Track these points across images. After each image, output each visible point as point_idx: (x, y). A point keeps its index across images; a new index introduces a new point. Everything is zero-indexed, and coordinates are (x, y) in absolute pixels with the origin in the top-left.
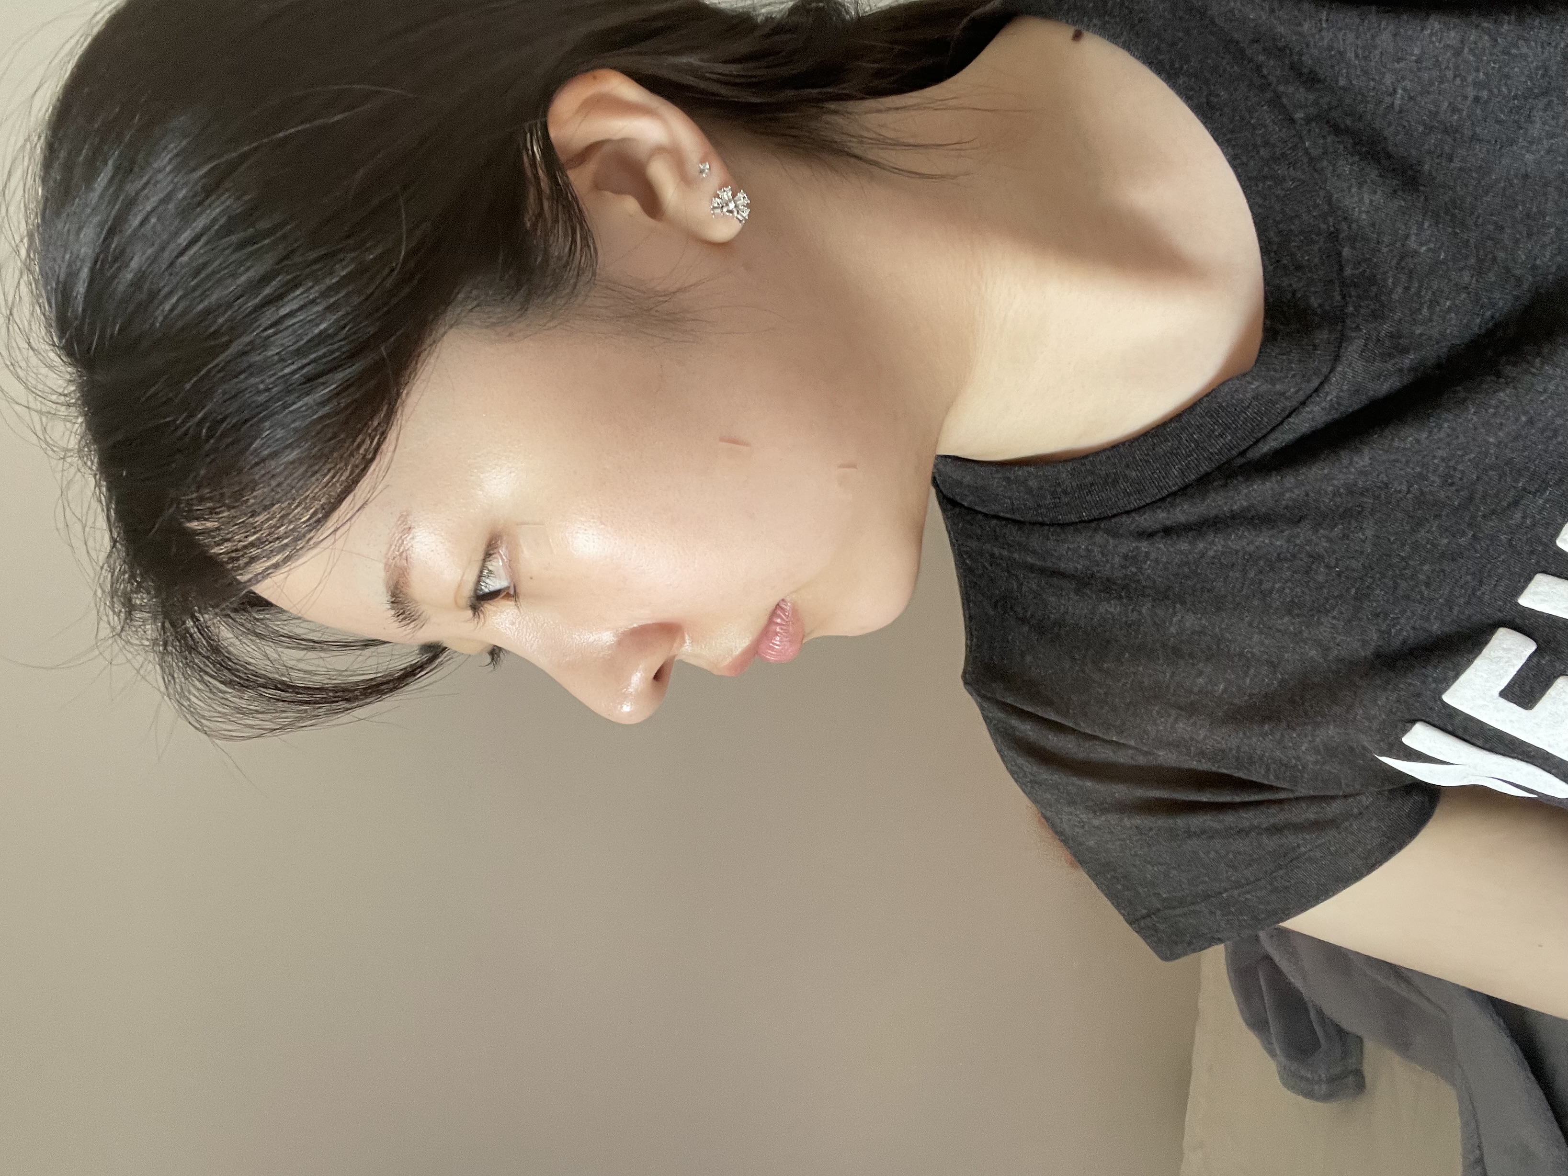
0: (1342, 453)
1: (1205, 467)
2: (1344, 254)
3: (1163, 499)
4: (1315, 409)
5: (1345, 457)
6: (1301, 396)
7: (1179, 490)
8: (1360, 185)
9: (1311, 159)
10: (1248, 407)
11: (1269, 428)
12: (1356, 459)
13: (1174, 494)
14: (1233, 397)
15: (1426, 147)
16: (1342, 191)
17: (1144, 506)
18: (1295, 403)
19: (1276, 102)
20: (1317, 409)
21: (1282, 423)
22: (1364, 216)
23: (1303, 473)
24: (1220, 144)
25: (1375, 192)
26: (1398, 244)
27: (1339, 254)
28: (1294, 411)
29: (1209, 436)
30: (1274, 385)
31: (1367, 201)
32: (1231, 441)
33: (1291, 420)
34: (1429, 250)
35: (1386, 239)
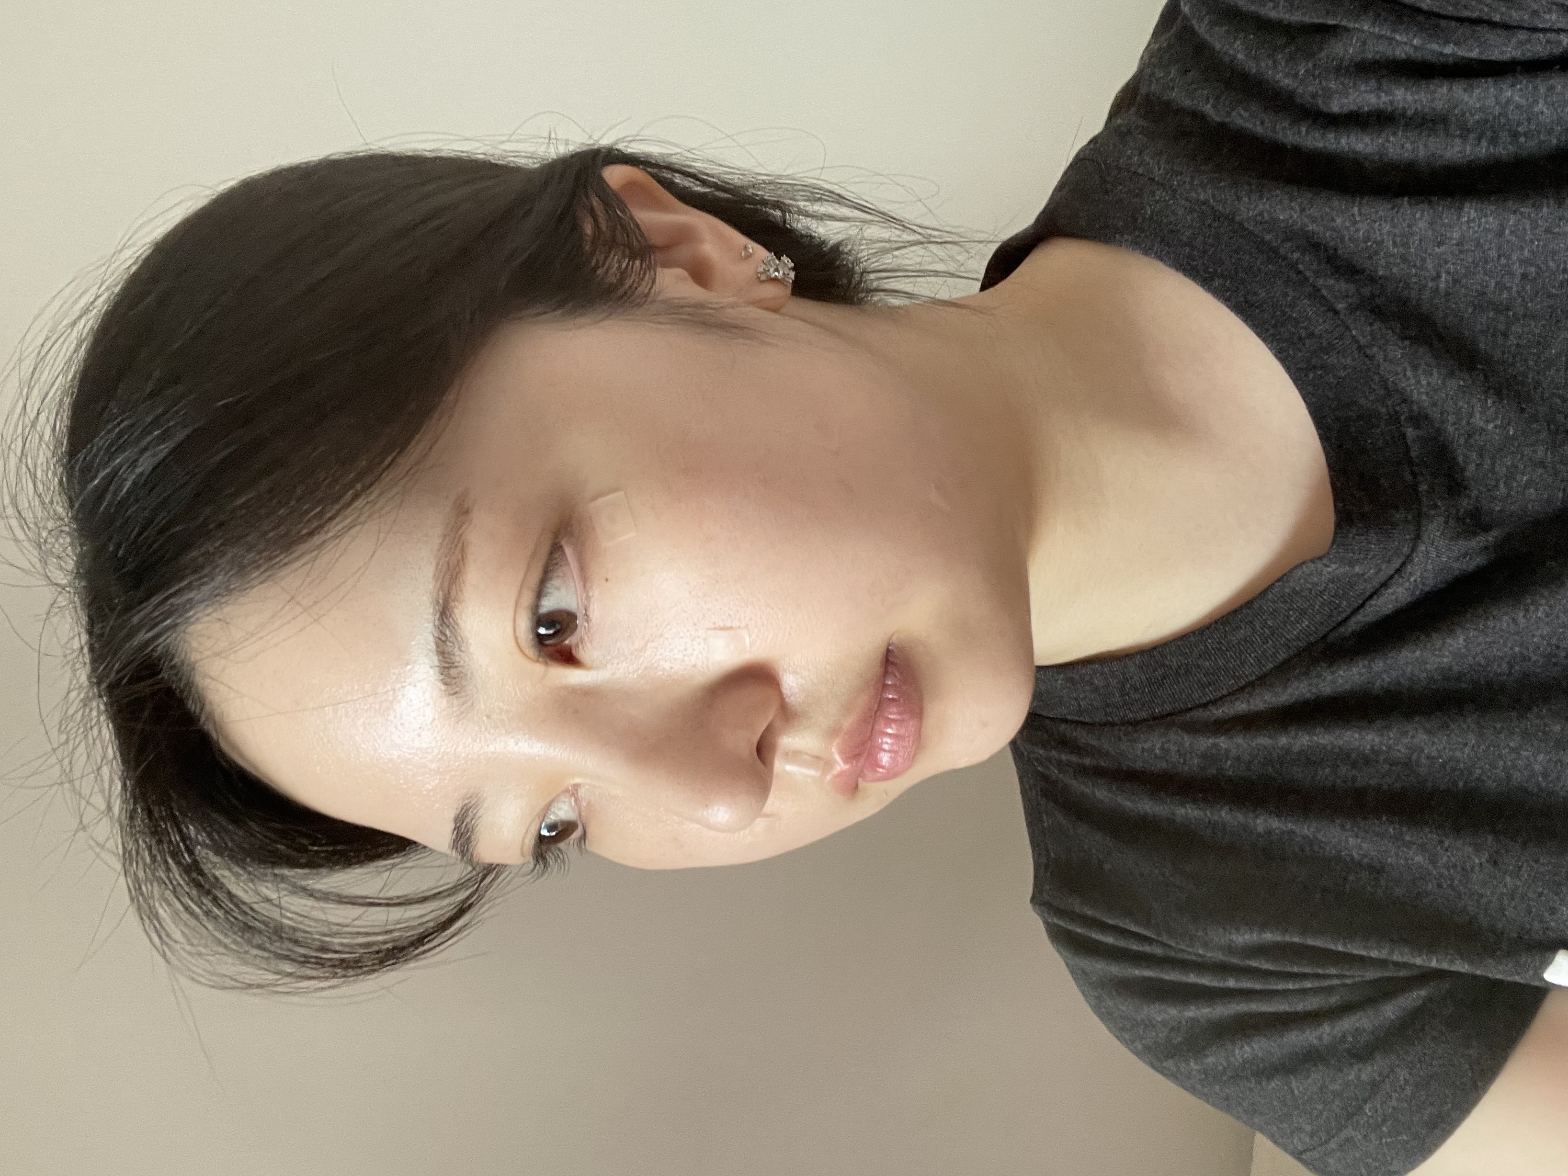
0: (1434, 635)
1: (1282, 656)
2: (1408, 434)
3: (1242, 689)
4: (1397, 590)
5: (1437, 640)
6: (1382, 577)
7: (1256, 680)
8: (1415, 368)
9: (1360, 348)
10: (1324, 590)
11: (1349, 611)
12: (1449, 641)
13: (1252, 684)
14: (1306, 581)
15: (1479, 327)
16: (1397, 374)
17: (1221, 698)
18: (1376, 584)
19: (1315, 294)
20: (1400, 590)
21: (1362, 605)
22: (1424, 397)
23: (1393, 658)
24: (1264, 340)
25: (1431, 375)
26: (1464, 422)
27: (1403, 436)
28: (1375, 593)
29: (1285, 623)
30: (1353, 567)
31: (1424, 382)
32: (1308, 626)
33: (1373, 602)
34: (1496, 427)
35: (1451, 419)
